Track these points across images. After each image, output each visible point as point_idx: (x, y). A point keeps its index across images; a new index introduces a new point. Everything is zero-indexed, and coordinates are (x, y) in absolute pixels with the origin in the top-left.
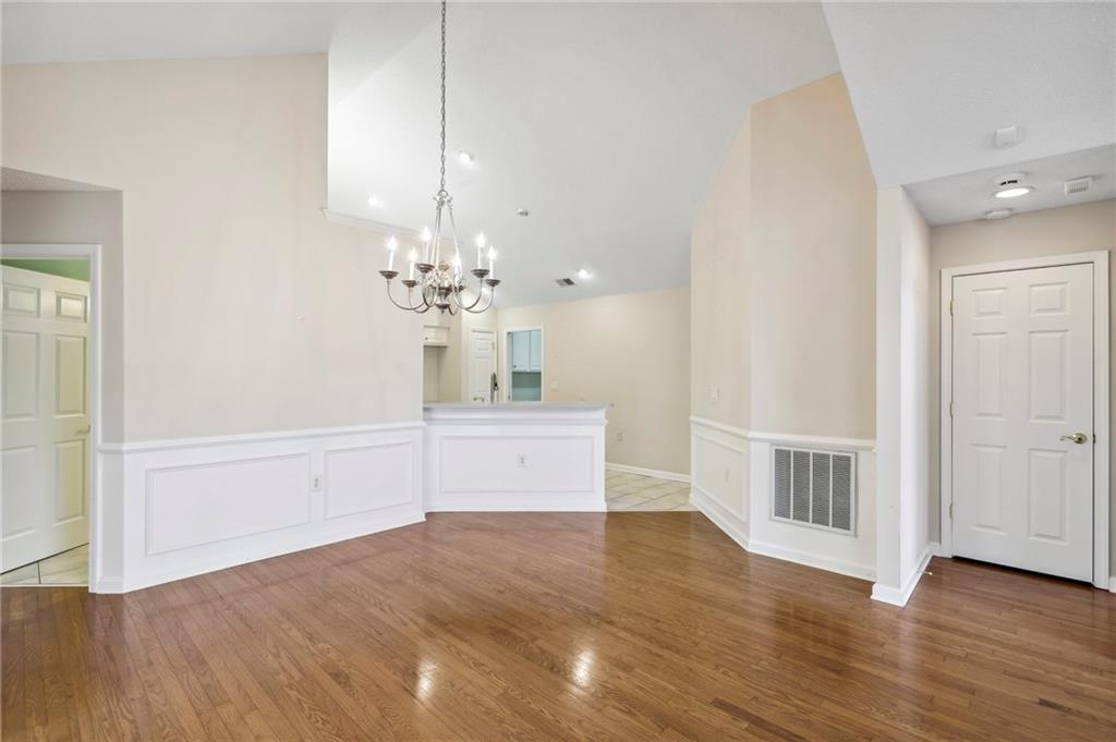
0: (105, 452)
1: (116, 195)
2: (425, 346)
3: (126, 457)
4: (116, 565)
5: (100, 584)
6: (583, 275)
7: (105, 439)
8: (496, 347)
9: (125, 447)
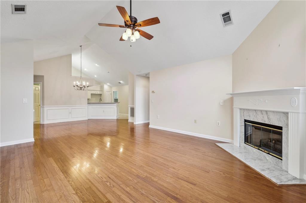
0: (42, 107)
1: (43, 76)
2: (91, 94)
3: (45, 108)
4: (43, 120)
5: (42, 123)
6: (121, 82)
7: (42, 105)
8: (111, 94)
9: (45, 106)
